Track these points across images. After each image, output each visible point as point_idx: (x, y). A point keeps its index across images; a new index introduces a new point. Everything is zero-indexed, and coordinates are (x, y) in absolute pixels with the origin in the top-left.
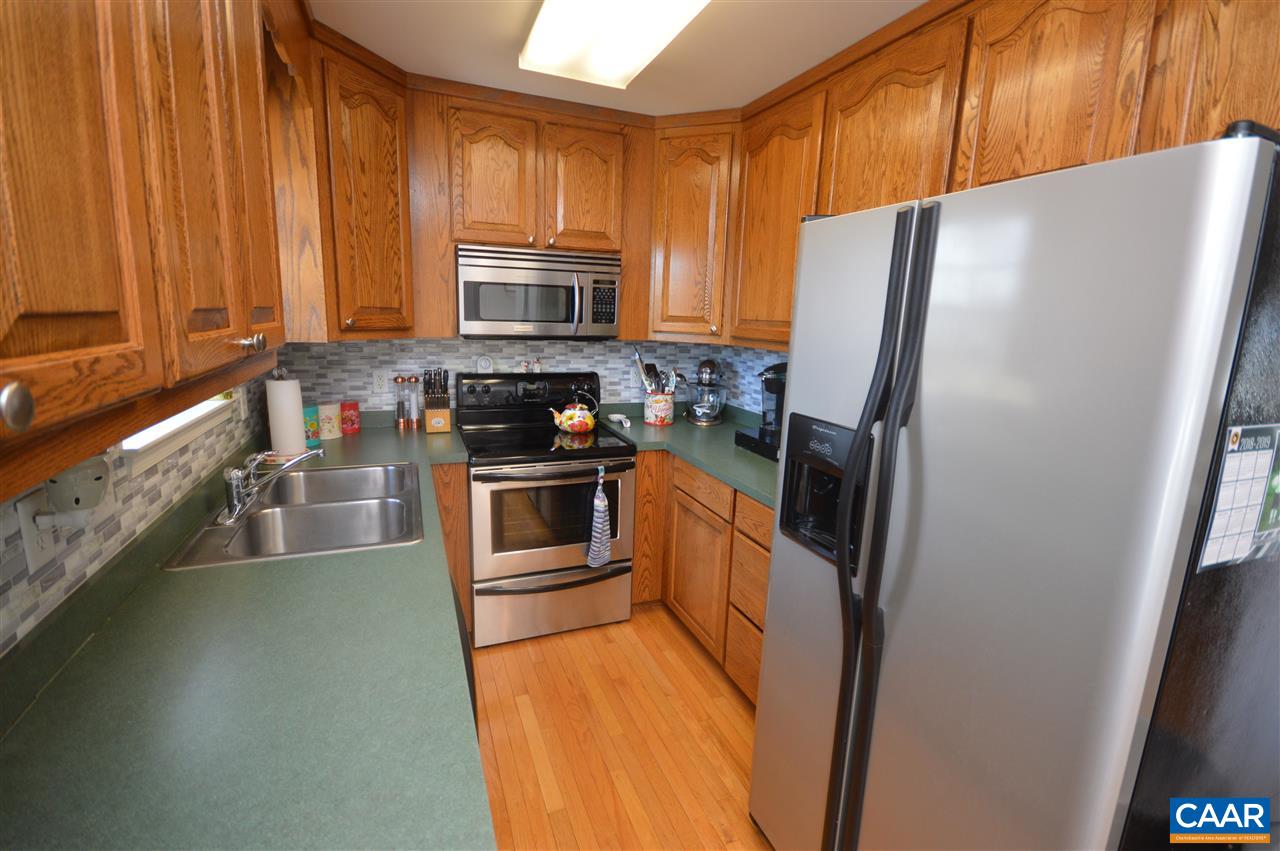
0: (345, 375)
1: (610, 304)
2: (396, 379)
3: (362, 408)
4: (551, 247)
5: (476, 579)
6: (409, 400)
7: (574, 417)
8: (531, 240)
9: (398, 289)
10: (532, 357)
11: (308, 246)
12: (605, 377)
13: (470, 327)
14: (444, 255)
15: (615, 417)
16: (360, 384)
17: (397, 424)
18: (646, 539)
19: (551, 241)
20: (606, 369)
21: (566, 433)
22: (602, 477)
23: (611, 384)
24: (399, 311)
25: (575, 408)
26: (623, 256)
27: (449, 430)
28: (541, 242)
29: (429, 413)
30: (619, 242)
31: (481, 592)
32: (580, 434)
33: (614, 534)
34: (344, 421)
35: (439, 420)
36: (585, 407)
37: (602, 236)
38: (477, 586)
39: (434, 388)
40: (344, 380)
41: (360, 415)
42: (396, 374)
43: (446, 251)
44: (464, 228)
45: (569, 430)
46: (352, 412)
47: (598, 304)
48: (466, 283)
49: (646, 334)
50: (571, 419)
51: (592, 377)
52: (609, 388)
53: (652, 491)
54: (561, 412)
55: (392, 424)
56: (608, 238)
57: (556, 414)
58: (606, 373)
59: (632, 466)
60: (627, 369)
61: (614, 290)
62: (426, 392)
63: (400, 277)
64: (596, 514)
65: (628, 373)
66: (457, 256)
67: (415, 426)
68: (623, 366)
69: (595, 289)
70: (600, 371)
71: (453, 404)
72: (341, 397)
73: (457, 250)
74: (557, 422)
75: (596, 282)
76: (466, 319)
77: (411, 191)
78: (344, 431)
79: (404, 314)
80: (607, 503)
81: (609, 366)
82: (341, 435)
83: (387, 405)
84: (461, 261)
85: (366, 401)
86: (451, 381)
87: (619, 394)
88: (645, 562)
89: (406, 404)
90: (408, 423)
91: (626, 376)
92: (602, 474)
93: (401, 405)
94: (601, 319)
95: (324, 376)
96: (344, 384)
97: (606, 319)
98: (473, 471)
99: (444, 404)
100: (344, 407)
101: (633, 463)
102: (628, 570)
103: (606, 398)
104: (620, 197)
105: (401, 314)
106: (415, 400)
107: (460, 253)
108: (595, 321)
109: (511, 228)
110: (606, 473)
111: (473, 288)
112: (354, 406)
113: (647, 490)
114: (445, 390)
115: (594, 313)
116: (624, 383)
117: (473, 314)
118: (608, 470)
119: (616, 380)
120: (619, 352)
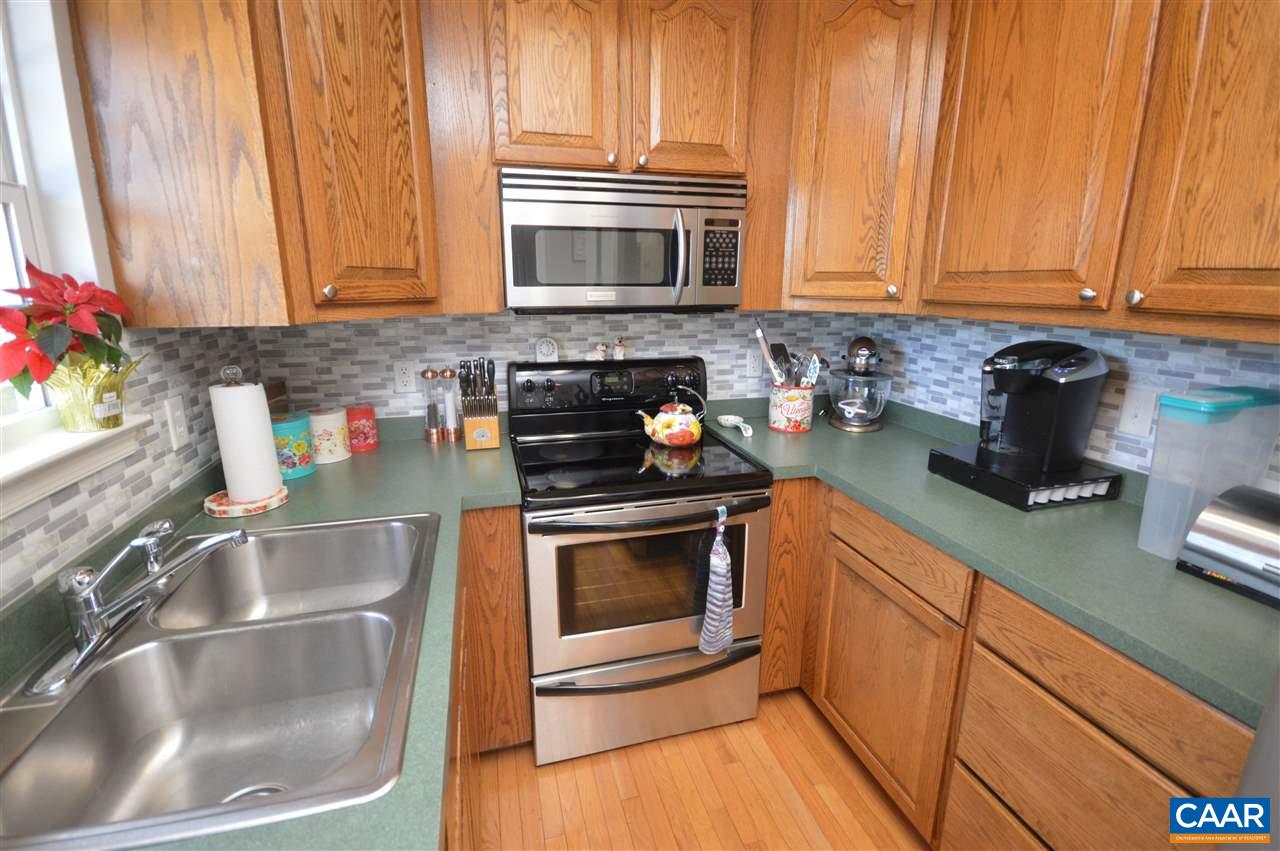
0: (356, 369)
1: (730, 256)
2: (423, 374)
3: (381, 413)
4: (641, 170)
5: (535, 673)
6: (443, 402)
7: (671, 424)
8: (611, 158)
9: (412, 239)
10: (612, 336)
11: (244, 161)
12: (712, 363)
13: (521, 296)
14: (482, 186)
15: (729, 420)
16: (379, 380)
17: (428, 436)
18: (781, 604)
19: (642, 160)
20: (713, 352)
21: (661, 447)
22: (723, 523)
23: (721, 372)
24: (414, 273)
25: (674, 410)
26: (750, 181)
27: (499, 445)
28: (626, 163)
29: (468, 420)
30: (743, 159)
31: (544, 691)
32: (682, 449)
33: (737, 603)
34: (353, 434)
35: (486, 431)
36: (689, 408)
37: (717, 150)
38: (537, 682)
39: (474, 385)
40: (356, 376)
41: (379, 424)
42: (423, 367)
43: (485, 179)
44: (510, 143)
45: (666, 442)
46: (364, 421)
47: (711, 256)
48: (514, 228)
49: (779, 300)
50: (669, 427)
51: (695, 363)
52: (717, 378)
53: (791, 537)
54: (653, 415)
55: (421, 435)
56: (726, 155)
57: (647, 419)
58: (714, 357)
59: (766, 502)
60: (746, 351)
61: (735, 234)
62: (465, 394)
63: (414, 221)
64: (712, 577)
65: (743, 357)
66: (500, 186)
67: (452, 438)
68: (737, 347)
69: (707, 233)
70: (706, 355)
71: (503, 406)
72: (351, 399)
73: (501, 176)
74: (648, 430)
75: (709, 222)
76: (517, 283)
77: (429, 86)
78: (353, 449)
79: (424, 278)
80: (729, 561)
82: (349, 455)
83: (415, 408)
84: (507, 193)
85: (386, 404)
86: (500, 374)
87: (731, 387)
88: (779, 638)
89: (440, 407)
90: (443, 434)
91: (740, 362)
92: (723, 518)
93: (432, 409)
94: (716, 280)
95: (329, 371)
96: (355, 381)
97: (723, 279)
98: (527, 518)
99: (489, 408)
100: (352, 414)
101: (768, 498)
102: (756, 650)
103: (714, 394)
104: (746, 88)
105: (418, 278)
106: (451, 401)
107: (506, 181)
108: (706, 282)
109: (580, 141)
110: (729, 515)
111: (525, 237)
112: (368, 412)
113: (787, 536)
114: (491, 390)
115: (705, 271)
116: (737, 372)
117: (526, 276)
118: (732, 512)
119: (727, 367)
120: (732, 327)
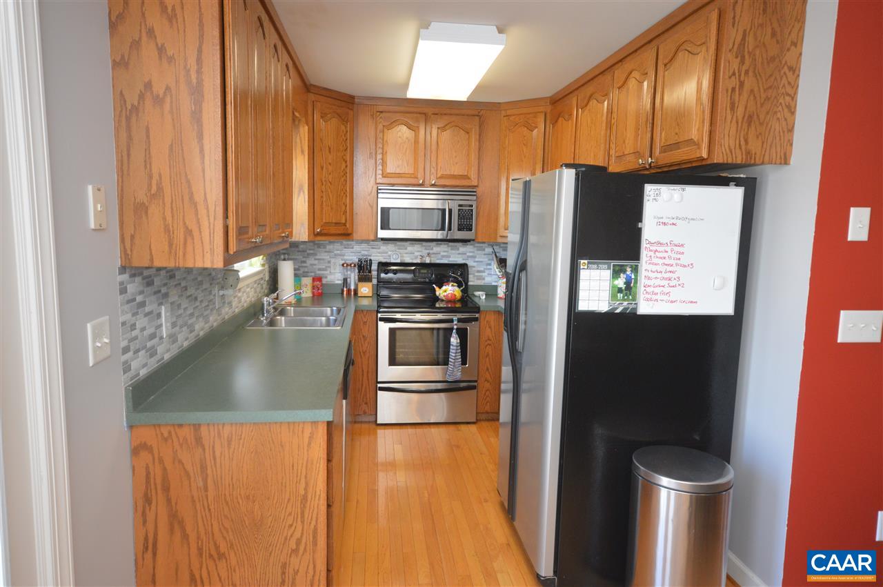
0: (316, 262)
1: (469, 219)
2: (343, 265)
3: (324, 281)
4: (433, 185)
5: (379, 380)
6: (350, 278)
7: (449, 290)
8: (421, 182)
9: (345, 212)
10: (425, 252)
11: (302, 193)
12: (474, 267)
13: (383, 234)
14: (371, 192)
15: (477, 293)
16: (324, 267)
17: (343, 291)
18: (488, 369)
19: (433, 182)
20: (475, 262)
21: (442, 300)
22: (456, 325)
23: (479, 271)
24: (345, 224)
25: (448, 285)
26: (479, 190)
27: (371, 295)
28: (427, 182)
29: (360, 284)
30: (476, 180)
31: (382, 389)
32: (451, 300)
33: (464, 362)
34: (313, 288)
35: (366, 289)
36: (455, 284)
37: (466, 177)
38: (379, 385)
39: (363, 269)
40: (315, 265)
41: (322, 285)
42: (343, 262)
43: (372, 190)
44: (383, 177)
45: (444, 298)
46: (318, 282)
47: (461, 219)
48: (382, 208)
49: (496, 238)
50: (445, 291)
51: (464, 267)
52: (477, 274)
53: (491, 337)
54: (440, 288)
55: (340, 291)
56: (469, 179)
57: (437, 289)
58: (475, 264)
59: (476, 319)
60: (489, 262)
61: (472, 210)
62: (359, 272)
63: (346, 206)
64: (451, 347)
65: (490, 265)
66: (378, 193)
67: (352, 293)
68: (485, 260)
69: (459, 210)
70: (470, 263)
71: (375, 281)
72: (313, 274)
73: (378, 189)
74: (437, 293)
75: (460, 206)
76: (382, 228)
77: (354, 158)
78: (313, 293)
79: (348, 226)
80: (459, 341)
81: (477, 260)
82: (311, 295)
83: (338, 280)
84: (380, 195)
85: (326, 277)
86: (374, 267)
87: (484, 279)
88: (487, 385)
89: (349, 280)
90: (349, 291)
91: (489, 267)
92: (455, 322)
93: (345, 280)
94: (464, 228)
95: (304, 262)
96: (314, 267)
97: (467, 228)
98: (379, 315)
99: (368, 279)
100: (314, 280)
101: (477, 318)
102: (474, 388)
103: (473, 281)
104: (477, 154)
105: (346, 226)
106: (353, 276)
107: (379, 191)
108: (459, 230)
109: (409, 176)
110: (458, 322)
111: (385, 211)
112: (320, 279)
113: (488, 337)
114: (370, 272)
115: (459, 225)
116: (487, 272)
117: (385, 226)
118: (460, 320)
119: (482, 269)
120: (484, 250)
